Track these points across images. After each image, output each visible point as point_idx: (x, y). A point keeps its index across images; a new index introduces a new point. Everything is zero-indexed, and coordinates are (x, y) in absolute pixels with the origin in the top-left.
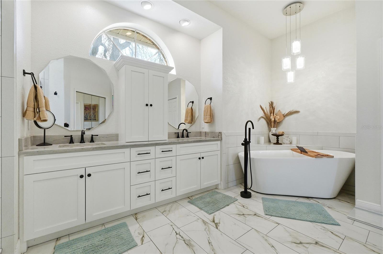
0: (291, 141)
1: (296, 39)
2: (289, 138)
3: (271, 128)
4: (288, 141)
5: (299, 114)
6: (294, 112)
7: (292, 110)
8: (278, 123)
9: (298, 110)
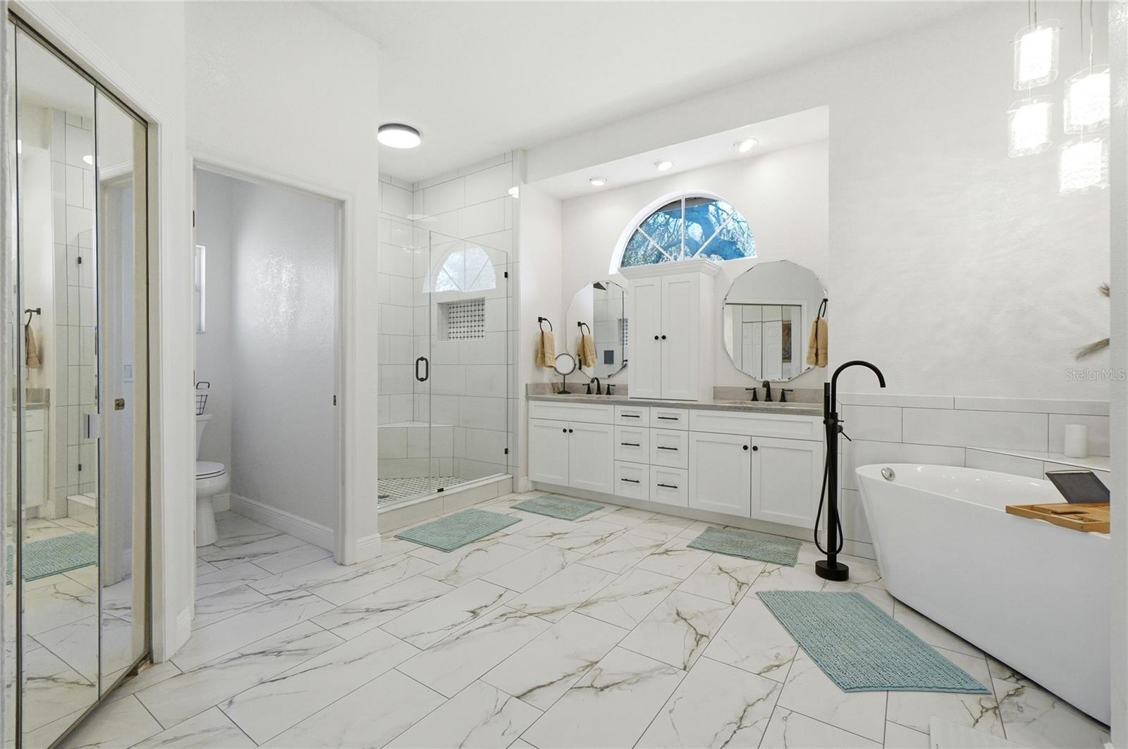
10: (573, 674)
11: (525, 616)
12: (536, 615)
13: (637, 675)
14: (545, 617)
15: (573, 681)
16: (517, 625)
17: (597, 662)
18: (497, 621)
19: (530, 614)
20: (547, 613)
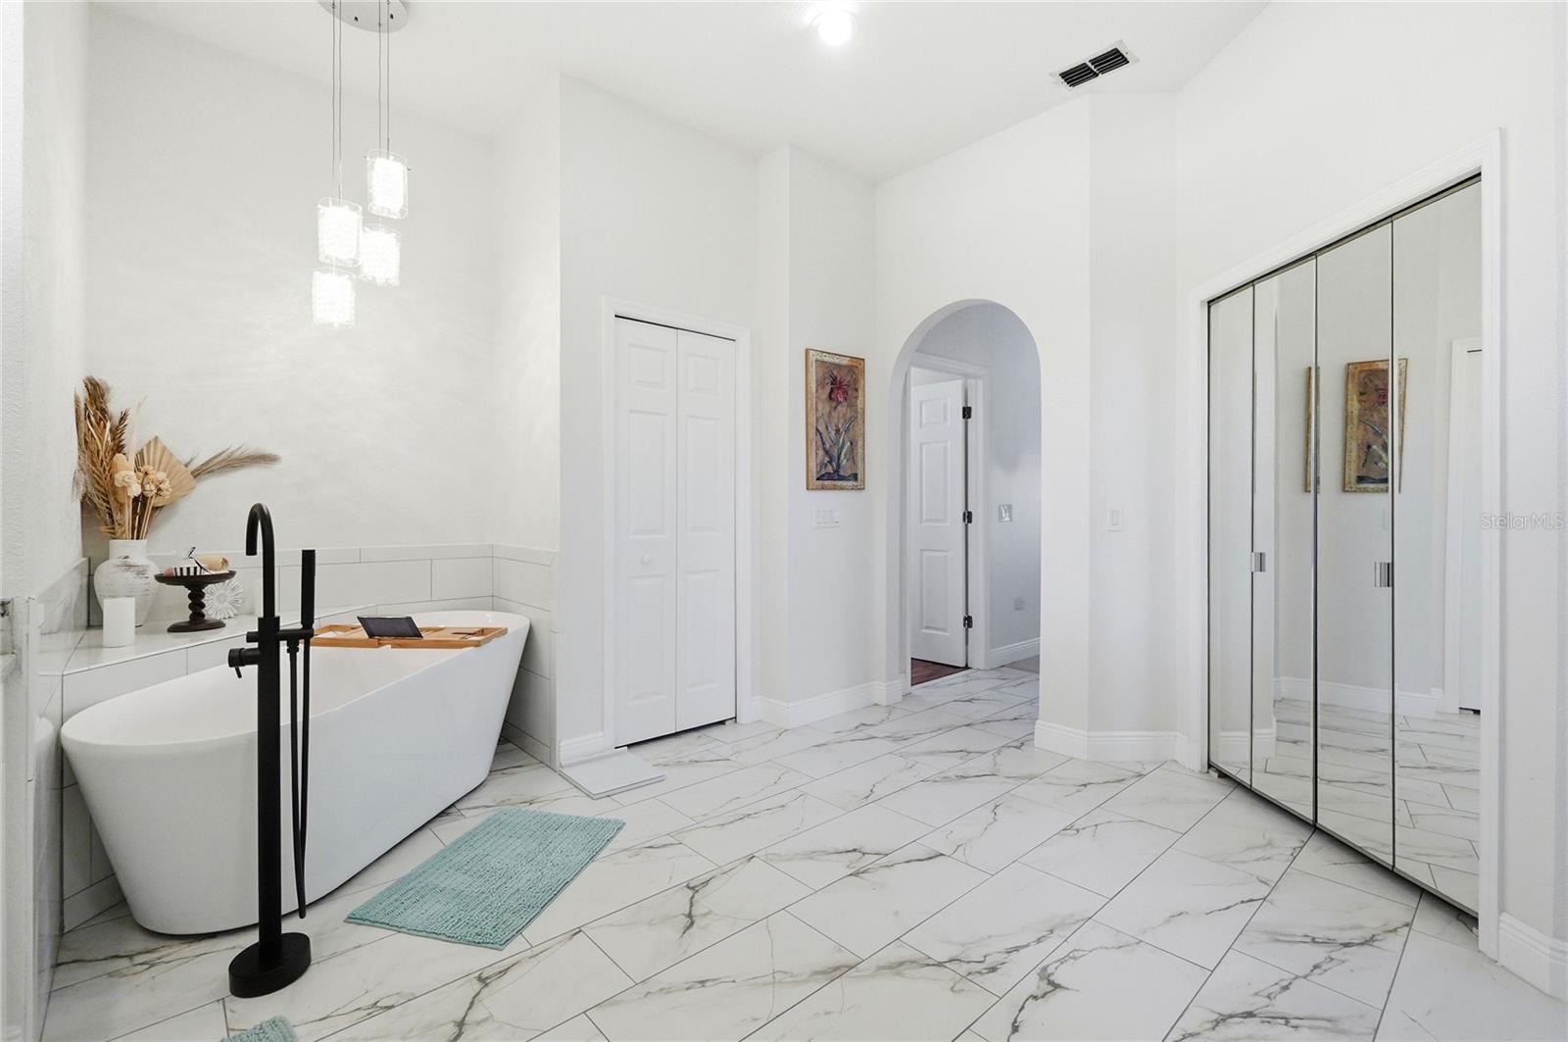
0: (240, 601)
1: (387, 148)
2: (233, 589)
3: (112, 542)
4: (226, 604)
5: (276, 467)
6: (248, 457)
7: (237, 447)
8: (155, 509)
9: (268, 449)
10: (882, 867)
11: (951, 961)
12: (931, 962)
13: (811, 858)
14: (917, 956)
15: (885, 860)
16: (963, 945)
17: (851, 875)
18: (1000, 958)
19: (940, 964)
20: (912, 962)
